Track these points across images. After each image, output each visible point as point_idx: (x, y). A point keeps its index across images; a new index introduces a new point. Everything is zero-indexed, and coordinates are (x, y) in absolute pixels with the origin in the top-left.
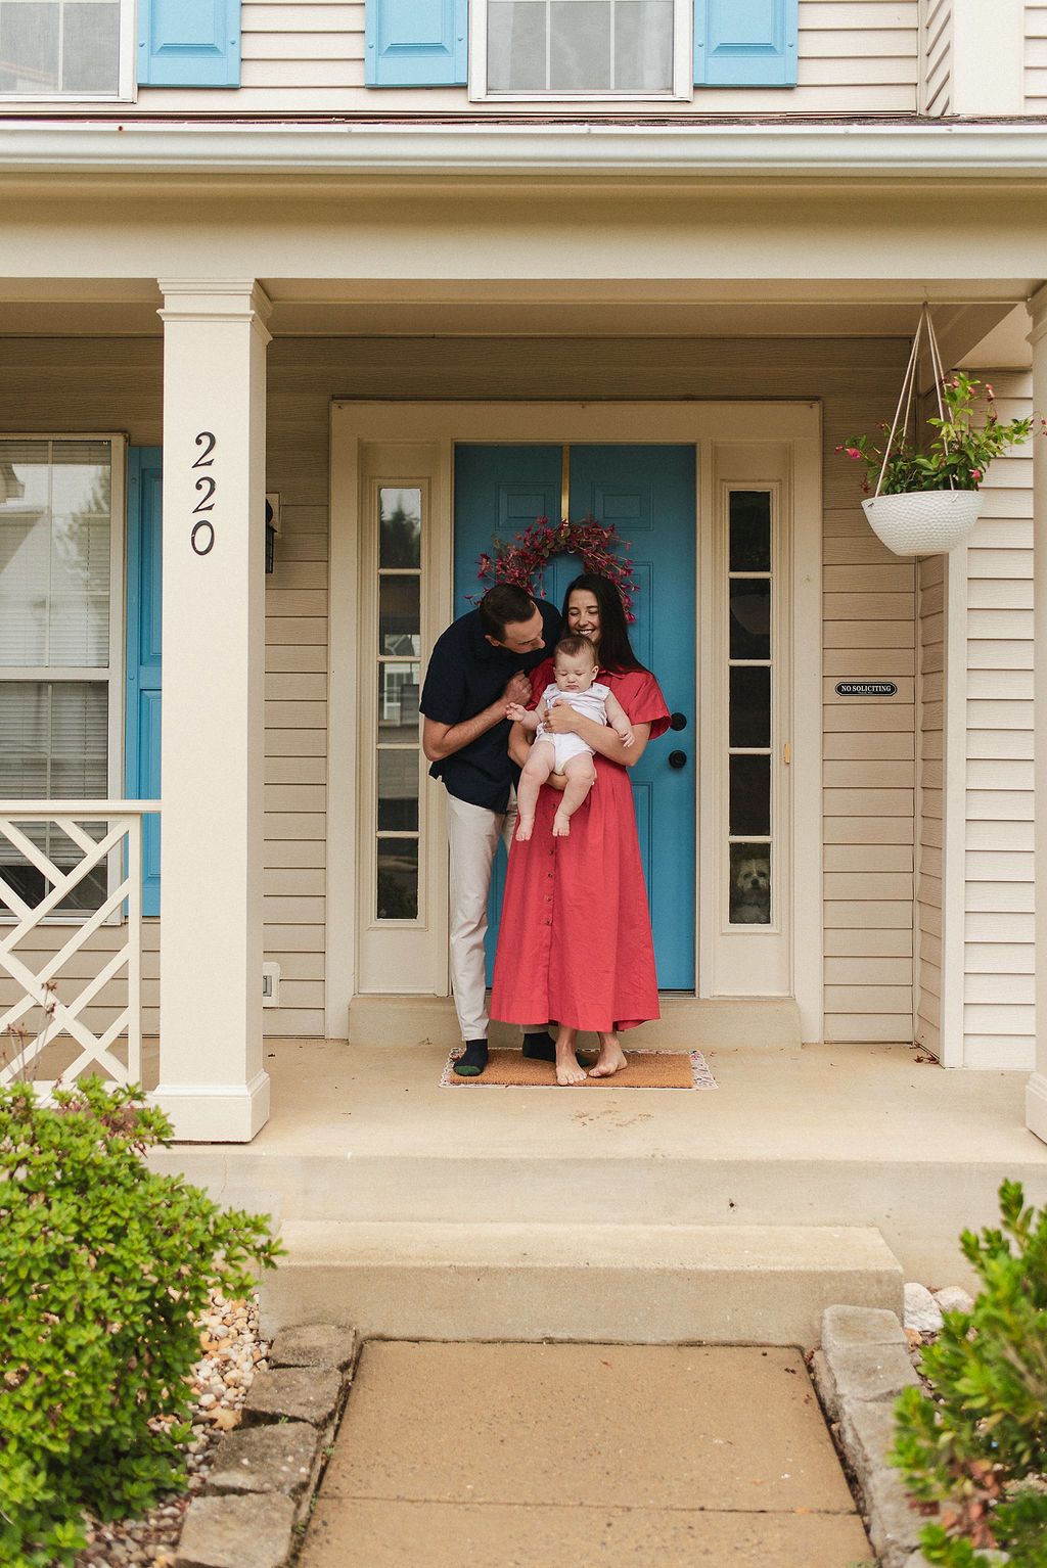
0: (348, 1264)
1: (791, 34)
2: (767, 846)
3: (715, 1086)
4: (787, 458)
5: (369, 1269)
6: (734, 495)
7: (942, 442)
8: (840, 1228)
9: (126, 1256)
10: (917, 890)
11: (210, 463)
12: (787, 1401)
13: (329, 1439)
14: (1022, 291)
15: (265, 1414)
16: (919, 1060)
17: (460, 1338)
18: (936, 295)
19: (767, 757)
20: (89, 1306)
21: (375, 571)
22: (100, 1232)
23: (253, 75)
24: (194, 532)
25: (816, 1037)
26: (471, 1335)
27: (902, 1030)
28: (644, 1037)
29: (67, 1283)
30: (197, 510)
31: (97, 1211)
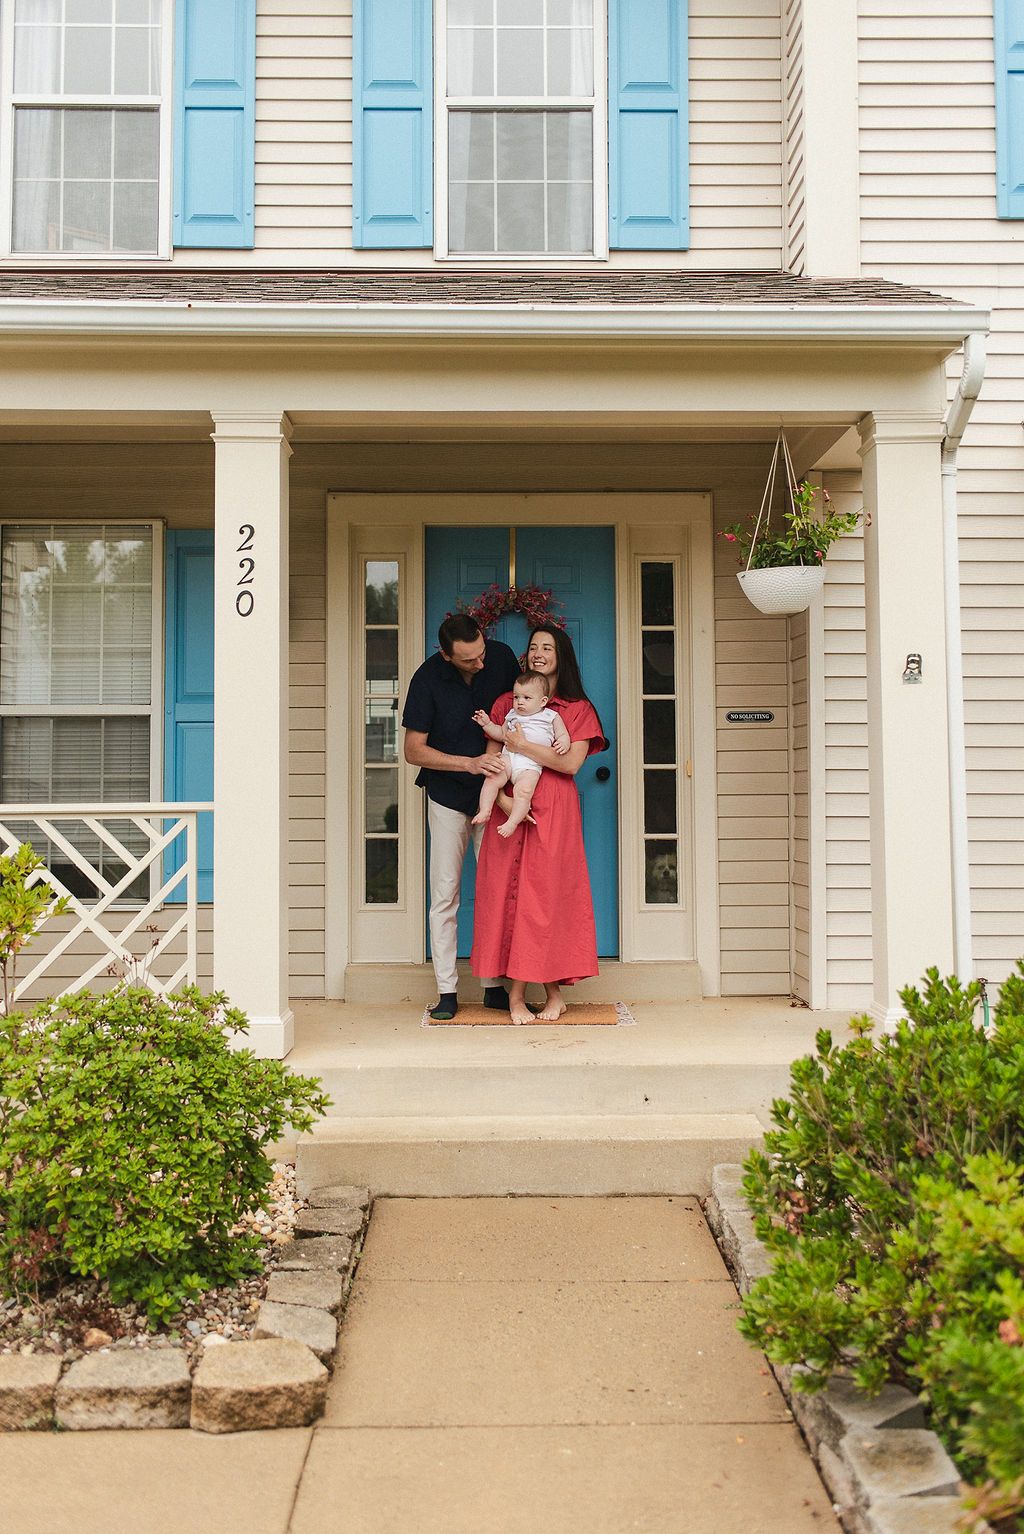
0: (364, 1141)
1: (684, 211)
2: (674, 842)
3: (634, 1023)
4: (686, 535)
5: (378, 1145)
6: (644, 566)
7: (794, 530)
8: (726, 1115)
9: (228, 1097)
10: (792, 874)
11: (250, 548)
12: (686, 1229)
13: (358, 1249)
14: (853, 418)
15: (312, 1232)
16: (793, 1005)
17: (446, 1194)
18: (788, 422)
19: (674, 772)
20: (205, 1129)
21: (362, 627)
22: (209, 1083)
23: (264, 239)
24: (238, 599)
25: (715, 992)
26: (455, 1193)
27: (782, 985)
28: (580, 992)
29: (190, 1114)
30: (240, 583)
31: (206, 1070)
